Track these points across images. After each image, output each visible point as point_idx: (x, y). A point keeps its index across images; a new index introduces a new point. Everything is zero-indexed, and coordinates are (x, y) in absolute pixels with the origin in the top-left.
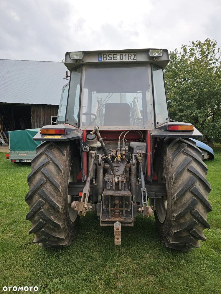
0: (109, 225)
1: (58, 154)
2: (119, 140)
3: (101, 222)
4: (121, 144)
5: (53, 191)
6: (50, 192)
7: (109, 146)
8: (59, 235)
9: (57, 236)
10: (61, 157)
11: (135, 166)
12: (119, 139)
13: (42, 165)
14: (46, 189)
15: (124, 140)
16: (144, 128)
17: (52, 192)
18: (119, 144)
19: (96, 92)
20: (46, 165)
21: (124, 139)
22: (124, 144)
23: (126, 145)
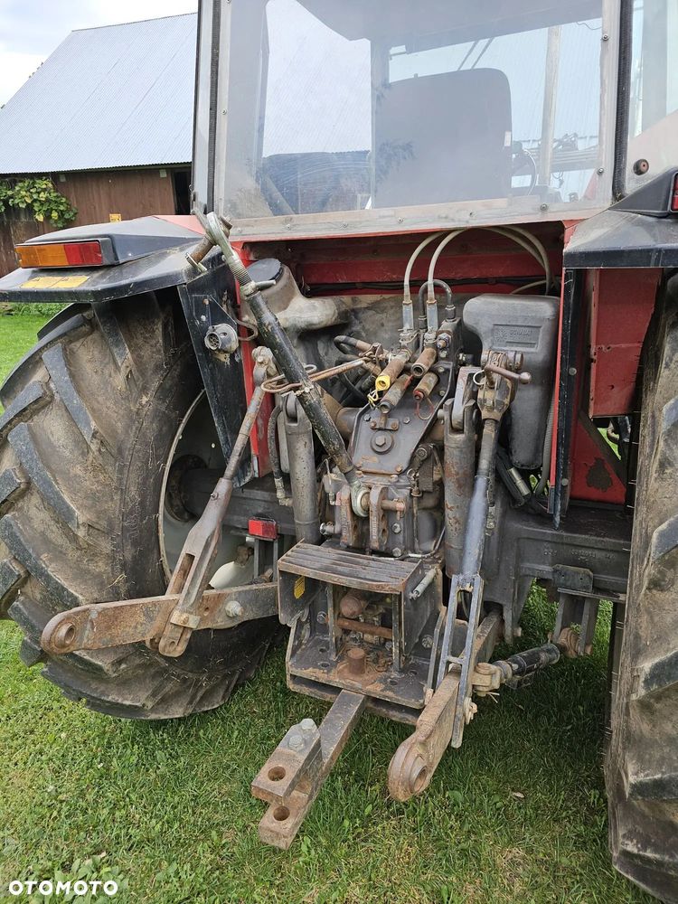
0: (319, 693)
1: (98, 364)
2: (407, 290)
3: (288, 677)
4: (420, 309)
5: (54, 529)
6: (43, 534)
7: (378, 317)
8: (119, 694)
9: (110, 699)
10: (110, 376)
11: (460, 437)
12: (406, 282)
13: (16, 412)
14: (28, 520)
15: (431, 289)
16: (544, 209)
17: (52, 536)
18: (408, 310)
19: (402, 48)
20: (36, 412)
21: (430, 281)
22: (432, 312)
23: (442, 317)
